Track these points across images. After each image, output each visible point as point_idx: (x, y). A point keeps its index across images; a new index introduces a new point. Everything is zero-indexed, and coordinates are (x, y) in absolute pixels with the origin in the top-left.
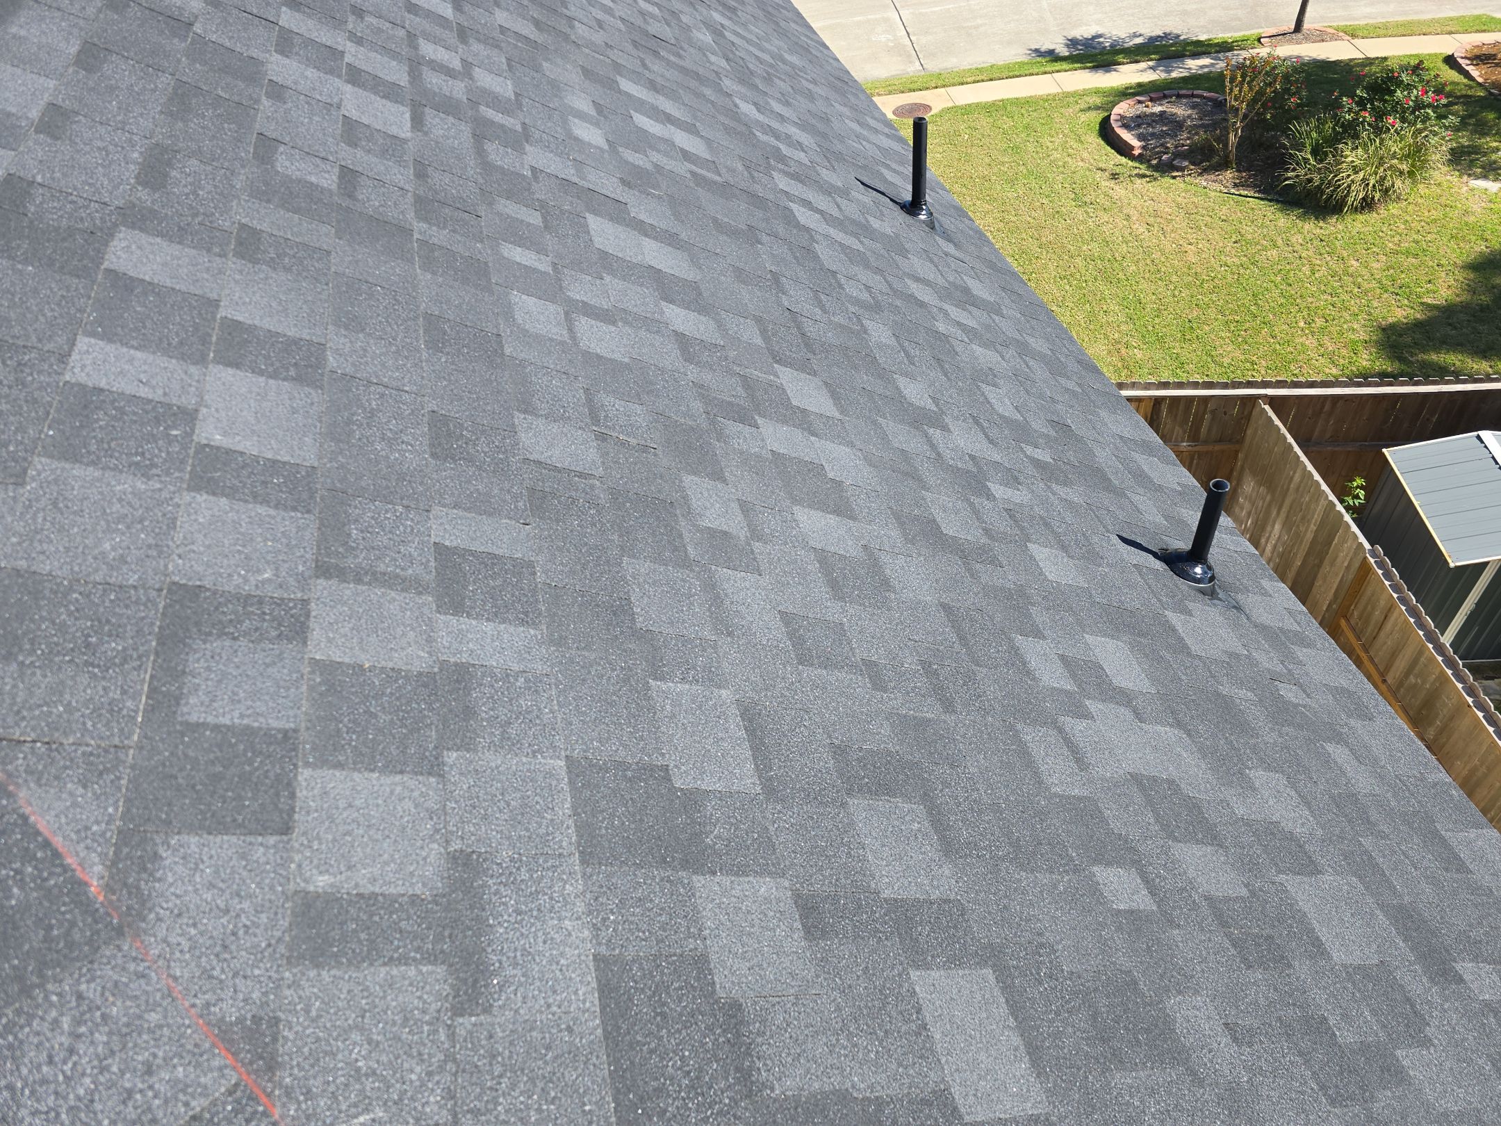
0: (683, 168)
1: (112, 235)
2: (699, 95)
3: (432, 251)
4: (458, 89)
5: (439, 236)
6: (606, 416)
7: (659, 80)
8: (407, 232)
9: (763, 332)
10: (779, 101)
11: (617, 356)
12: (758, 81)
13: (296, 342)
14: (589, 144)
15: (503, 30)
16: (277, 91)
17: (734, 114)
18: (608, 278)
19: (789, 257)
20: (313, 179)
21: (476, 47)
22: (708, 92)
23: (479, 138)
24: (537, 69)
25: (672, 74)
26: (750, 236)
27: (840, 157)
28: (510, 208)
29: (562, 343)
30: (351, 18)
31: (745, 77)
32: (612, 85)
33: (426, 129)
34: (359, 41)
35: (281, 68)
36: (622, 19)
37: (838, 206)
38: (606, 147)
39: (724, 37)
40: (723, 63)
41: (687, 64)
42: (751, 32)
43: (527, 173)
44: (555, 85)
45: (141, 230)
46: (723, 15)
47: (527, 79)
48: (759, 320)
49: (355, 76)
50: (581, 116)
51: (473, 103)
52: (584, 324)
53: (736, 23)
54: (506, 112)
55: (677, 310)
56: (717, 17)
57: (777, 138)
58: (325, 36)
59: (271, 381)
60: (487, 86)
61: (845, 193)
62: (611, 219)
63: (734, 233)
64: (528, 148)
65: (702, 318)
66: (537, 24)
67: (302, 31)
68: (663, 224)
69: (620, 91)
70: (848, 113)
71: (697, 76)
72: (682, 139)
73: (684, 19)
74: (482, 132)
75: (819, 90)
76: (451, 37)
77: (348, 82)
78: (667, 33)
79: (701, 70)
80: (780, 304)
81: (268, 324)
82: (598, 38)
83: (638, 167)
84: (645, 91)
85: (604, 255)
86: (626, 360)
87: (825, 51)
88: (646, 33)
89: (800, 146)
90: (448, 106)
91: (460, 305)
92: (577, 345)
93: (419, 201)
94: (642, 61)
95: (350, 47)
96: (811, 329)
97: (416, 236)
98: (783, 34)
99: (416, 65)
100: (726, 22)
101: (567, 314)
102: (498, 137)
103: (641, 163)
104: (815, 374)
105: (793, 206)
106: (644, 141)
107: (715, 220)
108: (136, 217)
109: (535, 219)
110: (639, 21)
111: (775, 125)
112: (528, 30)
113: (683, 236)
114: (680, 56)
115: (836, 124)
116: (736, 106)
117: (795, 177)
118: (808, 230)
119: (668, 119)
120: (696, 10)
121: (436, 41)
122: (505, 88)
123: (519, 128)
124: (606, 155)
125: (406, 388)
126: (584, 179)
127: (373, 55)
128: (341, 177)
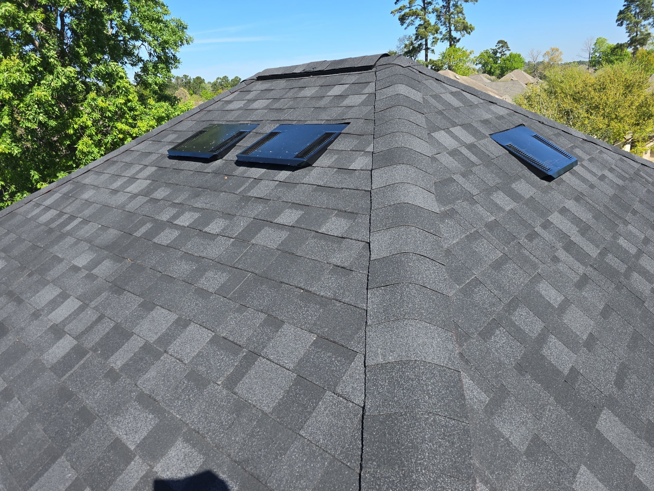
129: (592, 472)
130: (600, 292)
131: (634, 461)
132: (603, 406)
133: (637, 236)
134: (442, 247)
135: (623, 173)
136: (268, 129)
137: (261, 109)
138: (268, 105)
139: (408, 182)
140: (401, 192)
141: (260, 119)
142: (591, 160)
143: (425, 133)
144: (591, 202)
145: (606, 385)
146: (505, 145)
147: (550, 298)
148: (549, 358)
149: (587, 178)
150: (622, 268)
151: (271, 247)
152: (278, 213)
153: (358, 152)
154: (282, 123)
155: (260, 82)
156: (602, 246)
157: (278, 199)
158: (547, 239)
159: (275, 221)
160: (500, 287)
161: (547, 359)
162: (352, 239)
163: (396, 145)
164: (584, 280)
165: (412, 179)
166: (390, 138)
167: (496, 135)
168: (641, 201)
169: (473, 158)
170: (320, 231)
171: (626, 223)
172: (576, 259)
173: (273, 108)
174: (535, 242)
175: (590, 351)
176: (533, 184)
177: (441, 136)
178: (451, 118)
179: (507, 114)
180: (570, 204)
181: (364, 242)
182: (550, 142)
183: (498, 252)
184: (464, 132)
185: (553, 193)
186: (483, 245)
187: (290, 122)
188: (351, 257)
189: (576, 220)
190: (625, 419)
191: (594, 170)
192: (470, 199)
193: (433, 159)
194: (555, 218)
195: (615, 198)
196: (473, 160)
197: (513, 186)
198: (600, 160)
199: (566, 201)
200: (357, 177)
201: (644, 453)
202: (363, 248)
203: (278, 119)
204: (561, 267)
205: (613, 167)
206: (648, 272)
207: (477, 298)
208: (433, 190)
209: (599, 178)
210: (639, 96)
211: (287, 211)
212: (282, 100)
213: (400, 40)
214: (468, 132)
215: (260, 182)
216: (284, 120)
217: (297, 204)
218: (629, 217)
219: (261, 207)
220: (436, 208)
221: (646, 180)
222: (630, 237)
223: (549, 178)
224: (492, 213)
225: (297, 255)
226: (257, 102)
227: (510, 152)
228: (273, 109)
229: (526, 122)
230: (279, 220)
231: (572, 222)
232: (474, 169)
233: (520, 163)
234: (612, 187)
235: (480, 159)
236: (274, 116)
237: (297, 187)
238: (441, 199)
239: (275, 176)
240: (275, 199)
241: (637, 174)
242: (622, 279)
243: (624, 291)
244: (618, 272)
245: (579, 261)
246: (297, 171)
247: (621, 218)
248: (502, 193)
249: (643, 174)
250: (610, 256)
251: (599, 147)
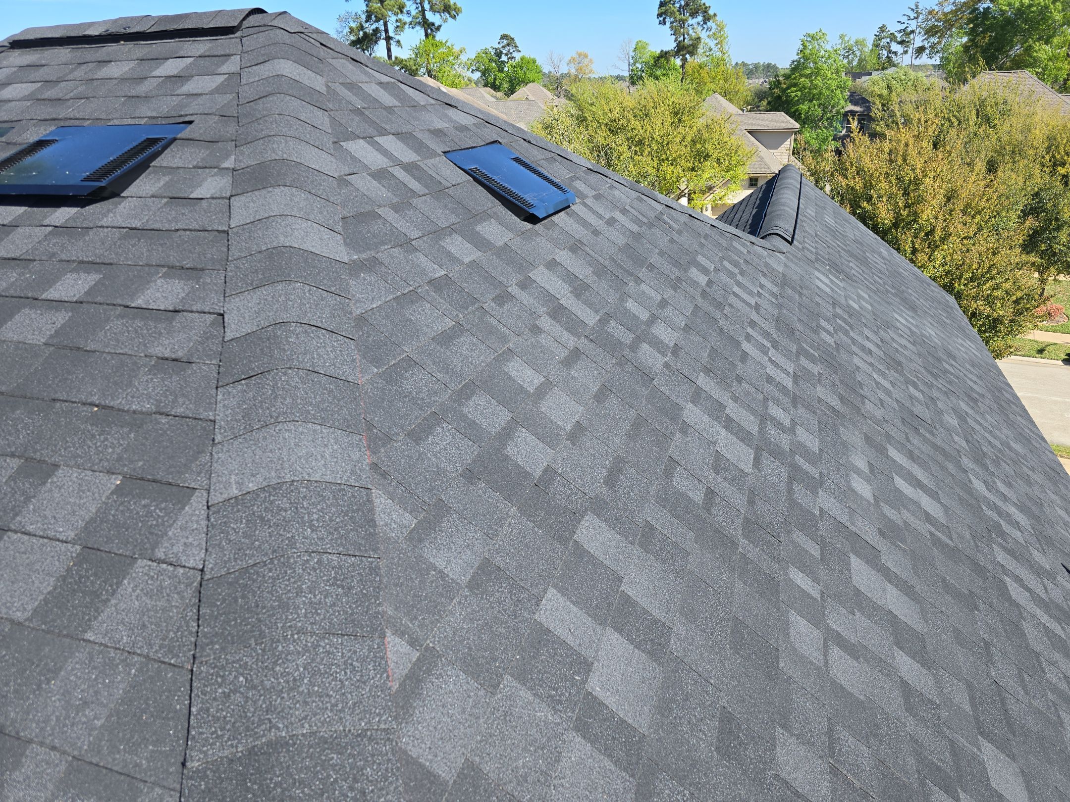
0: (924, 528)
1: (583, 517)
2: (943, 468)
3: (747, 564)
4: (784, 441)
5: (753, 552)
6: (840, 750)
7: (916, 452)
8: (734, 545)
9: (972, 698)
10: (1004, 482)
11: (855, 692)
12: (988, 462)
13: (656, 621)
14: (861, 497)
15: (820, 400)
16: (685, 428)
17: (968, 488)
18: (858, 614)
19: (1000, 629)
20: (690, 494)
21: (801, 411)
22: (950, 466)
23: (791, 479)
24: (836, 432)
25: (926, 448)
26: (969, 601)
27: (1049, 541)
28: (800, 538)
29: (818, 668)
30: (735, 383)
31: (979, 458)
32: (883, 451)
33: (761, 467)
34: (735, 399)
35: (693, 413)
36: (897, 401)
37: (1045, 588)
38: (872, 501)
39: (967, 422)
40: (964, 444)
41: (938, 441)
42: (986, 420)
43: (817, 512)
44: (845, 445)
45: (598, 516)
46: (968, 404)
47: (828, 439)
48: (969, 686)
49: (729, 424)
50: (859, 472)
51: (793, 452)
52: (835, 652)
53: (977, 412)
54: (812, 463)
55: (906, 658)
56: (963, 405)
57: (1000, 515)
58: (718, 394)
59: (636, 651)
60: (803, 441)
61: (1052, 576)
62: (867, 563)
63: (957, 595)
64: (821, 493)
65: (924, 670)
66: (841, 398)
67: (707, 389)
68: (904, 575)
69: (888, 457)
70: (1059, 502)
71: (942, 451)
72: (927, 502)
73: (940, 404)
74: (795, 475)
75: (1037, 478)
76: (787, 402)
77: (724, 427)
78: (926, 414)
79: (947, 448)
80: (989, 675)
81: (644, 602)
82: (879, 413)
83: (892, 521)
84: (905, 459)
85: (858, 592)
86: (862, 697)
87: (1043, 444)
88: (911, 413)
89: (1017, 525)
90: (777, 453)
91: (757, 615)
92: (827, 671)
93: (747, 521)
94: (907, 434)
95: (730, 403)
96: (1014, 708)
97: (740, 550)
98: (1011, 425)
99: (765, 419)
100: (970, 411)
101: (825, 640)
102: (803, 481)
103: (895, 518)
104: (1012, 757)
105: (1008, 580)
106: (899, 500)
107: (944, 580)
108: (598, 506)
109: (815, 550)
110: (908, 404)
111: (999, 503)
112: (835, 403)
113: (917, 589)
114: (933, 435)
115: (1048, 510)
116: (970, 481)
117: (1011, 552)
118: (1018, 605)
119: (917, 484)
120: (949, 398)
121: (779, 404)
122: (813, 443)
123: (818, 477)
124: (872, 508)
125: (712, 681)
126: (853, 524)
127: (741, 410)
128: (706, 495)
129: (563, 595)
130: (596, 369)
131: (621, 573)
132: (586, 510)
133: (651, 298)
134: (351, 313)
135: (640, 217)
136: (32, 136)
137: (18, 100)
138: (33, 93)
139: (293, 213)
140: (279, 229)
141: (16, 119)
142: (598, 197)
143: (328, 141)
144: (593, 253)
145: (593, 484)
146: (467, 168)
147: (523, 381)
148: (514, 458)
149: (589, 221)
150: (628, 338)
151: (35, 342)
152: (50, 281)
153: (207, 170)
154: (62, 123)
155: (17, 52)
156: (602, 311)
157: (50, 257)
158: (525, 303)
159: (43, 296)
160: (446, 368)
161: (512, 460)
162: (192, 312)
163: (274, 156)
164: (575, 355)
165: (301, 209)
166: (263, 145)
167: (454, 153)
168: (662, 254)
169: (414, 185)
170: (133, 305)
171: (638, 281)
172: (566, 329)
173: (43, 97)
174: (507, 306)
175: (574, 444)
176: (508, 227)
177: (358, 148)
178: (378, 122)
179: (474, 124)
180: (564, 257)
181: (214, 313)
182: (540, 169)
183: (447, 320)
184: (400, 144)
185: (538, 240)
186: (423, 310)
187: (77, 123)
188: (190, 340)
189: (570, 278)
190: (614, 523)
191: (601, 211)
192: (406, 244)
193: (342, 181)
194: (541, 276)
195: (626, 249)
196: (413, 188)
197: (479, 228)
198: (610, 198)
199: (557, 251)
200: (205, 211)
201: (637, 561)
202: (212, 324)
203: (54, 116)
204: (543, 339)
205: (627, 207)
206: (662, 342)
207: (408, 385)
208: (339, 228)
209: (606, 222)
210: (691, 127)
211: (70, 278)
212: (63, 84)
213: (340, 19)
214: (408, 145)
215: (12, 231)
216: (66, 119)
217: (88, 262)
218: (643, 273)
219: (15, 275)
220: (343, 254)
221: (671, 227)
222: (641, 300)
223: (533, 219)
224: (441, 266)
225: (86, 351)
226: (10, 89)
227: (476, 180)
228: (44, 100)
229: (504, 138)
230: (53, 294)
231: (563, 280)
232: (414, 201)
233: (490, 196)
234: (623, 234)
235: (426, 187)
236: (47, 111)
237: (91, 233)
238: (351, 243)
239: (45, 217)
240: (43, 258)
241: (658, 218)
242: (626, 352)
243: (628, 367)
244: (621, 343)
245: (569, 332)
246: (91, 207)
247: (632, 275)
248: (460, 238)
249: (666, 219)
250: (613, 323)
251: (609, 180)
